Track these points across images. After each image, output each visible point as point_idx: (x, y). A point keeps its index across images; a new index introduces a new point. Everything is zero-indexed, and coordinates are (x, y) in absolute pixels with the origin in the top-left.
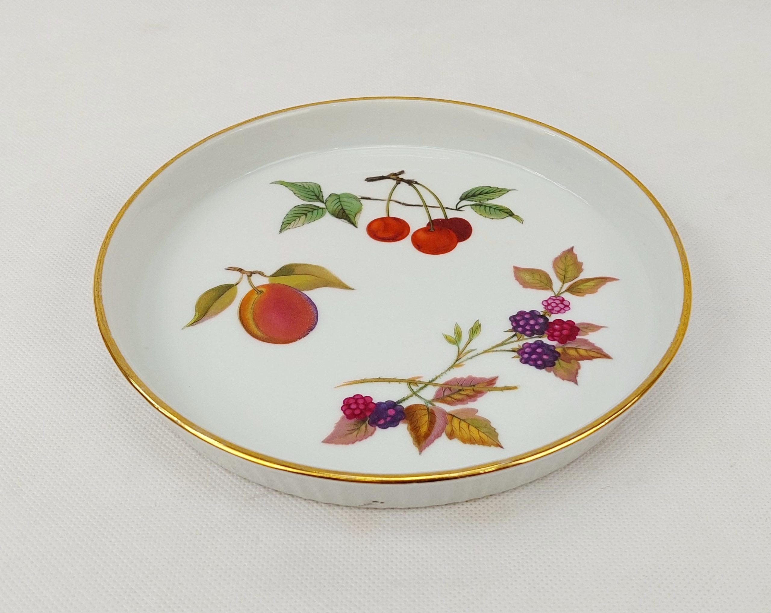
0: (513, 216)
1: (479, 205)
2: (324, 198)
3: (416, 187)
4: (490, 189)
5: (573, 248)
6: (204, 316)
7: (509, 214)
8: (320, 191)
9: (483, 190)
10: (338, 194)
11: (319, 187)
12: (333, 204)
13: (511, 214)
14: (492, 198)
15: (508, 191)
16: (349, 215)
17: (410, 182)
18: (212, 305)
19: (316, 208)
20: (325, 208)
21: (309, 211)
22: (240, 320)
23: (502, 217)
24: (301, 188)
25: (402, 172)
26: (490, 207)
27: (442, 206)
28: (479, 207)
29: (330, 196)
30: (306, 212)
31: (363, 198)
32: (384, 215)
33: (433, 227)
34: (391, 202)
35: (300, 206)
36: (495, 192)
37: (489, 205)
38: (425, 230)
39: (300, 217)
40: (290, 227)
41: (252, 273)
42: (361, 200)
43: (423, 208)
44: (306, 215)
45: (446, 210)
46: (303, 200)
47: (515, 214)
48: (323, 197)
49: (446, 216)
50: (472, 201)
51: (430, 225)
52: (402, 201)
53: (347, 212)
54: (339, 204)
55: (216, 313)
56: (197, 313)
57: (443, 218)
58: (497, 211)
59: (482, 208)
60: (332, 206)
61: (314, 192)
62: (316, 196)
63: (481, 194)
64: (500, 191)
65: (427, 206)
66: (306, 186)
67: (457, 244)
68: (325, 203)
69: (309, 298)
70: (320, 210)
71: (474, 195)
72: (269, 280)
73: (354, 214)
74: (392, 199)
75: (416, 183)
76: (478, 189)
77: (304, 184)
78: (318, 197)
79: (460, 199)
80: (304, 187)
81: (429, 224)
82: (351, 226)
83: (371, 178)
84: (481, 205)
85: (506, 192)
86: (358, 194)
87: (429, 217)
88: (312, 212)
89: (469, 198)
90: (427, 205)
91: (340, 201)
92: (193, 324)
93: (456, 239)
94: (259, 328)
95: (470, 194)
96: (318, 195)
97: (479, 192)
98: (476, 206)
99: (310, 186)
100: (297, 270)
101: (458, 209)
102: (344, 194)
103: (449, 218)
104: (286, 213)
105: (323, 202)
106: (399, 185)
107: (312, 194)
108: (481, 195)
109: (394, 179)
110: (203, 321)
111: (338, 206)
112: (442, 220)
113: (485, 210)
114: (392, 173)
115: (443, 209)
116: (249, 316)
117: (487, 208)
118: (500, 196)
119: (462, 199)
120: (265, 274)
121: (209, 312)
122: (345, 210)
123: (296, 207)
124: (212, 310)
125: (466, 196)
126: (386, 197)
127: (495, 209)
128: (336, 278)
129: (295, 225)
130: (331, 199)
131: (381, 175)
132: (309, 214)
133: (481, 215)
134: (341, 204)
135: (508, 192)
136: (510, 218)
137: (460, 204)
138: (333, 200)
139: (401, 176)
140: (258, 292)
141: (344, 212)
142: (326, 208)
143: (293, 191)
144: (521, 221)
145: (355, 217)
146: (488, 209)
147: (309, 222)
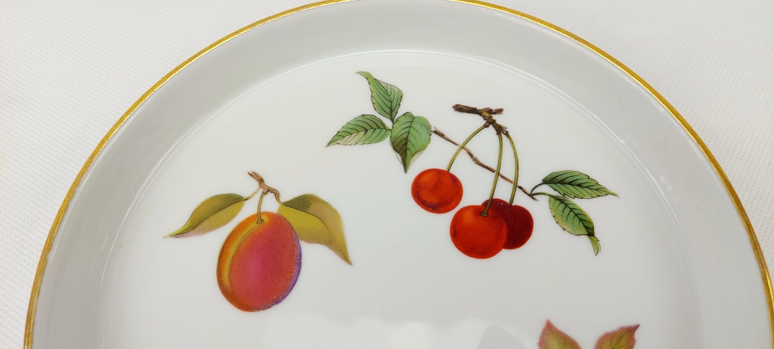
0: (592, 237)
1: (560, 200)
2: (397, 114)
3: (503, 139)
4: (587, 181)
5: (636, 327)
6: (193, 229)
7: (588, 232)
8: (398, 104)
9: (578, 178)
10: (415, 115)
11: (401, 97)
12: (401, 127)
13: (590, 233)
14: (581, 196)
15: (608, 193)
16: (408, 150)
17: (500, 130)
18: (208, 218)
19: (382, 127)
20: (389, 130)
21: (372, 128)
22: (221, 252)
23: (577, 233)
24: (382, 92)
25: (500, 111)
26: (571, 210)
27: (515, 183)
28: (559, 202)
29: (404, 115)
30: (368, 127)
31: (436, 132)
32: (443, 167)
33: (488, 211)
34: (463, 150)
35: (367, 117)
36: (590, 189)
37: (571, 206)
38: (477, 210)
39: (358, 132)
40: (341, 142)
41: (269, 190)
42: (433, 134)
43: (493, 175)
44: (366, 131)
45: (518, 189)
46: (375, 109)
47: (596, 235)
48: (397, 112)
49: (512, 200)
50: (556, 190)
51: (487, 204)
52: (475, 155)
53: (409, 145)
54: (407, 130)
55: (205, 231)
56: (189, 222)
57: (507, 200)
58: (576, 220)
59: (562, 206)
60: (399, 130)
61: (391, 102)
62: (391, 108)
63: (572, 183)
64: (596, 189)
65: (498, 174)
66: (389, 91)
67: (500, 250)
68: (394, 123)
69: (301, 255)
70: (384, 131)
71: (562, 182)
72: (280, 209)
73: (413, 151)
74: (467, 146)
75: (507, 134)
76: (572, 173)
77: (389, 87)
78: (391, 113)
79: (543, 180)
80: (386, 91)
81: (485, 204)
82: (401, 167)
83: (461, 105)
84: (562, 201)
85: (604, 193)
86: (435, 124)
87: (493, 191)
88: (375, 129)
89: (554, 183)
90: (500, 172)
91: (410, 127)
92: (179, 234)
93: (503, 240)
94: (230, 272)
95: (559, 178)
96: (393, 109)
97: (571, 179)
98: (556, 200)
99: (393, 93)
100: (314, 207)
101: (532, 196)
102: (421, 118)
103: (515, 203)
104: (348, 121)
105: (392, 120)
106: (486, 128)
107: (389, 104)
108: (572, 185)
109: (485, 119)
110: (188, 236)
111: (404, 132)
112: (504, 202)
113: (563, 212)
114: (486, 109)
115: (516, 186)
116: (232, 250)
117: (567, 208)
118: (592, 197)
119: (546, 181)
120: (279, 198)
121: (201, 226)
122: (408, 142)
123: (363, 115)
124: (204, 225)
125: (552, 179)
126: (460, 142)
127: (576, 215)
128: (343, 238)
129: (347, 141)
130: (404, 120)
131: (474, 107)
132: (370, 132)
133: (554, 217)
134: (409, 132)
135: (606, 195)
136: (586, 237)
137: (539, 187)
138: (404, 122)
139: (495, 117)
140: (260, 220)
141: (406, 144)
142: (391, 130)
143: (372, 92)
144: (597, 249)
145: (412, 156)
146: (567, 210)
147: (364, 142)
